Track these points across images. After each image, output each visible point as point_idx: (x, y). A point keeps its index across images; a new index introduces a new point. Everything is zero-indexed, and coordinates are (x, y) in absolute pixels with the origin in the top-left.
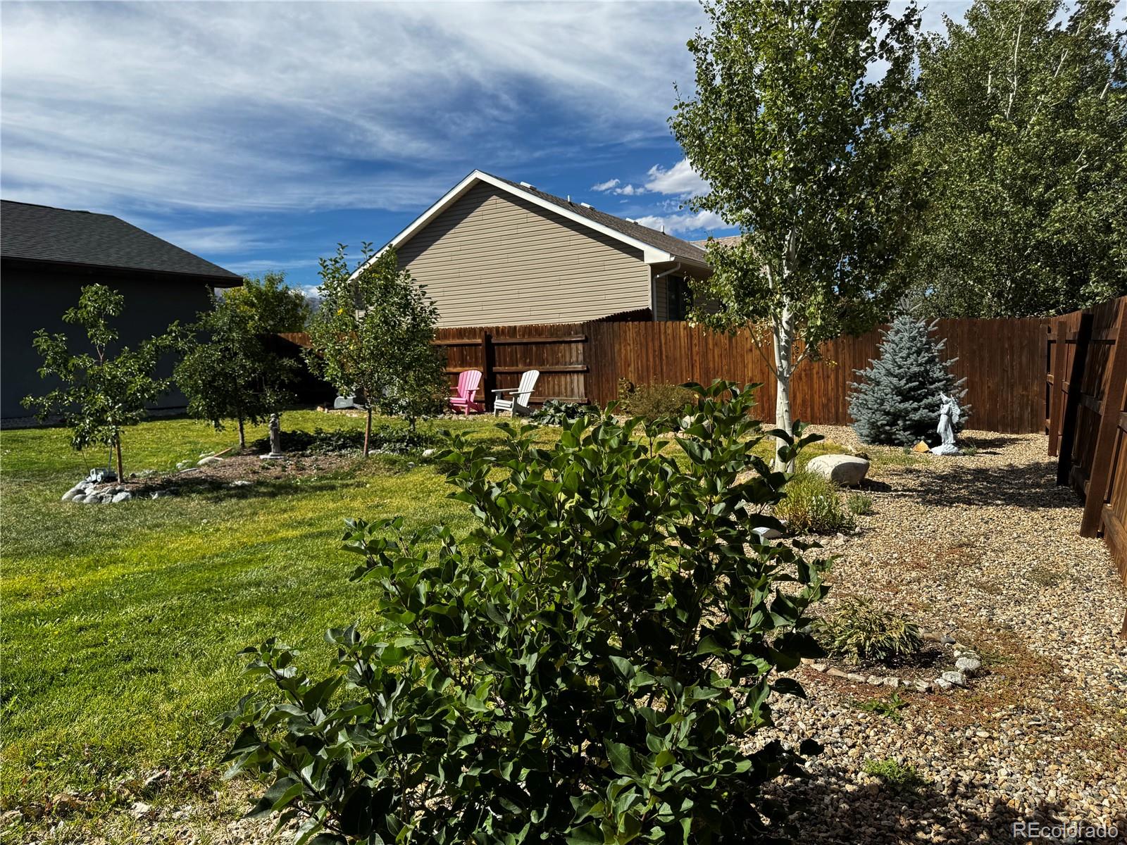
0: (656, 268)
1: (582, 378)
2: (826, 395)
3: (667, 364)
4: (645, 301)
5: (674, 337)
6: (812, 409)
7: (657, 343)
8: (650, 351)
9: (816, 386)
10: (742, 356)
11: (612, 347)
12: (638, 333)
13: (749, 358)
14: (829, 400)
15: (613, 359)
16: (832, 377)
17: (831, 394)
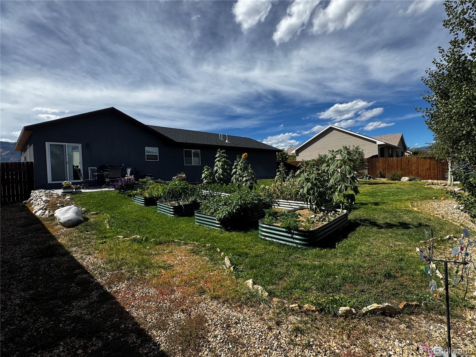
0: (379, 145)
1: (367, 170)
2: (434, 173)
3: (391, 167)
4: (377, 153)
5: (393, 161)
6: (431, 176)
7: (388, 162)
8: (386, 164)
9: (432, 172)
10: (412, 165)
11: (376, 163)
12: (383, 160)
13: (413, 166)
14: (435, 175)
15: (376, 166)
16: (436, 169)
17: (436, 173)
